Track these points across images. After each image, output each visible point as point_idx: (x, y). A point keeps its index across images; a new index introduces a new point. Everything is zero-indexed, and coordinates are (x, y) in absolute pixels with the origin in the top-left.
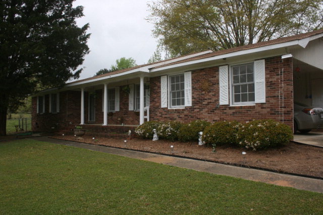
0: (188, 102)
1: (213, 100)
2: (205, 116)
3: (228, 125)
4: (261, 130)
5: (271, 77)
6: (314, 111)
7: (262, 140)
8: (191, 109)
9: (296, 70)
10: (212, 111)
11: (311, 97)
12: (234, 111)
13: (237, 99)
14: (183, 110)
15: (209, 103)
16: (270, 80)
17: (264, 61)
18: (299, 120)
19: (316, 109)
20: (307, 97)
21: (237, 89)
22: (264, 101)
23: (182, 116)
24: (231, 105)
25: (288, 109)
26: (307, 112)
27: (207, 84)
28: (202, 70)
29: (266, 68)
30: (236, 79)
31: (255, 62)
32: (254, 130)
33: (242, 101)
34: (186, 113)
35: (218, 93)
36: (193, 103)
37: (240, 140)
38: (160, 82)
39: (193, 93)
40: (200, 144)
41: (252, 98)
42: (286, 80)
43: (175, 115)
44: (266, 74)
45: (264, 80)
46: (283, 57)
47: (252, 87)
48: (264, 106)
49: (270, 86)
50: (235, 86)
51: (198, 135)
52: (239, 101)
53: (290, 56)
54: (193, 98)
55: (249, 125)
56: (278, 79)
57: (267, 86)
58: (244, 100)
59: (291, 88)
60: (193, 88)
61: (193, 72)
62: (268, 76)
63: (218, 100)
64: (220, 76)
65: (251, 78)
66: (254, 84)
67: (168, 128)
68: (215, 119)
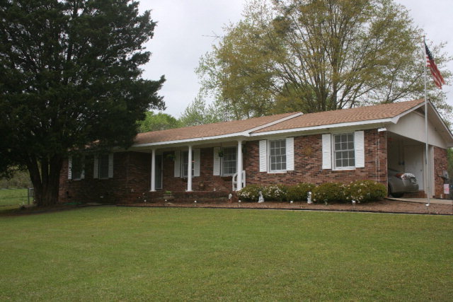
0: (290, 166)
1: (316, 165)
2: (308, 180)
3: (335, 185)
4: (363, 188)
5: (369, 146)
6: (405, 177)
7: (365, 195)
8: (293, 173)
9: (389, 140)
10: (315, 175)
11: (403, 164)
12: (336, 174)
13: (338, 164)
14: (285, 174)
15: (311, 168)
16: (369, 148)
17: (363, 132)
18: (392, 184)
19: (408, 174)
20: (400, 164)
21: (338, 155)
22: (363, 166)
23: (283, 179)
24: (333, 170)
25: (384, 173)
26: (399, 176)
27: (310, 150)
28: (304, 137)
29: (365, 138)
30: (337, 147)
31: (356, 133)
32: (358, 188)
33: (344, 166)
34: (288, 176)
35: (321, 158)
36: (296, 167)
37: (347, 196)
38: (258, 146)
39: (295, 158)
40: (309, 202)
41: (352, 163)
42: (382, 149)
43: (276, 180)
44: (365, 143)
45: (363, 148)
46: (379, 130)
47: (352, 154)
48: (363, 170)
49: (368, 153)
50: (337, 153)
51: (306, 195)
52: (340, 166)
53: (385, 129)
54: (295, 162)
55: (353, 184)
56: (375, 148)
57: (366, 153)
58: (345, 165)
59: (385, 155)
60: (296, 154)
61: (296, 138)
62: (367, 145)
63: (321, 165)
64: (323, 143)
65: (352, 146)
66: (354, 152)
67: (276, 189)
68: (318, 182)
